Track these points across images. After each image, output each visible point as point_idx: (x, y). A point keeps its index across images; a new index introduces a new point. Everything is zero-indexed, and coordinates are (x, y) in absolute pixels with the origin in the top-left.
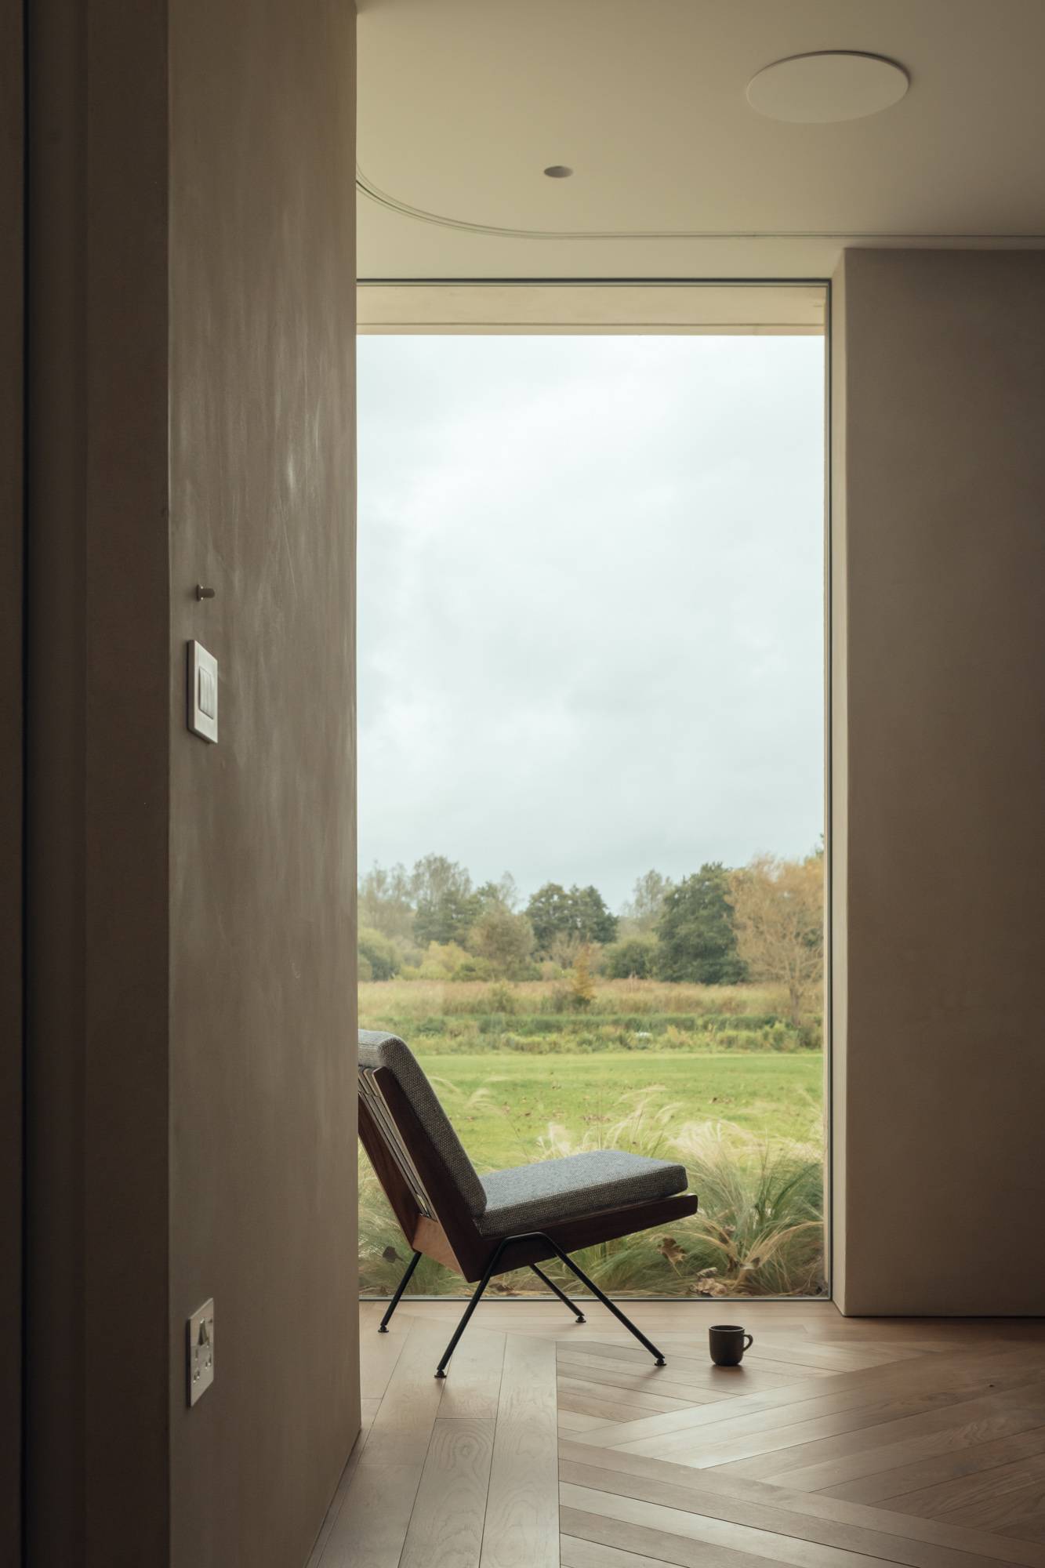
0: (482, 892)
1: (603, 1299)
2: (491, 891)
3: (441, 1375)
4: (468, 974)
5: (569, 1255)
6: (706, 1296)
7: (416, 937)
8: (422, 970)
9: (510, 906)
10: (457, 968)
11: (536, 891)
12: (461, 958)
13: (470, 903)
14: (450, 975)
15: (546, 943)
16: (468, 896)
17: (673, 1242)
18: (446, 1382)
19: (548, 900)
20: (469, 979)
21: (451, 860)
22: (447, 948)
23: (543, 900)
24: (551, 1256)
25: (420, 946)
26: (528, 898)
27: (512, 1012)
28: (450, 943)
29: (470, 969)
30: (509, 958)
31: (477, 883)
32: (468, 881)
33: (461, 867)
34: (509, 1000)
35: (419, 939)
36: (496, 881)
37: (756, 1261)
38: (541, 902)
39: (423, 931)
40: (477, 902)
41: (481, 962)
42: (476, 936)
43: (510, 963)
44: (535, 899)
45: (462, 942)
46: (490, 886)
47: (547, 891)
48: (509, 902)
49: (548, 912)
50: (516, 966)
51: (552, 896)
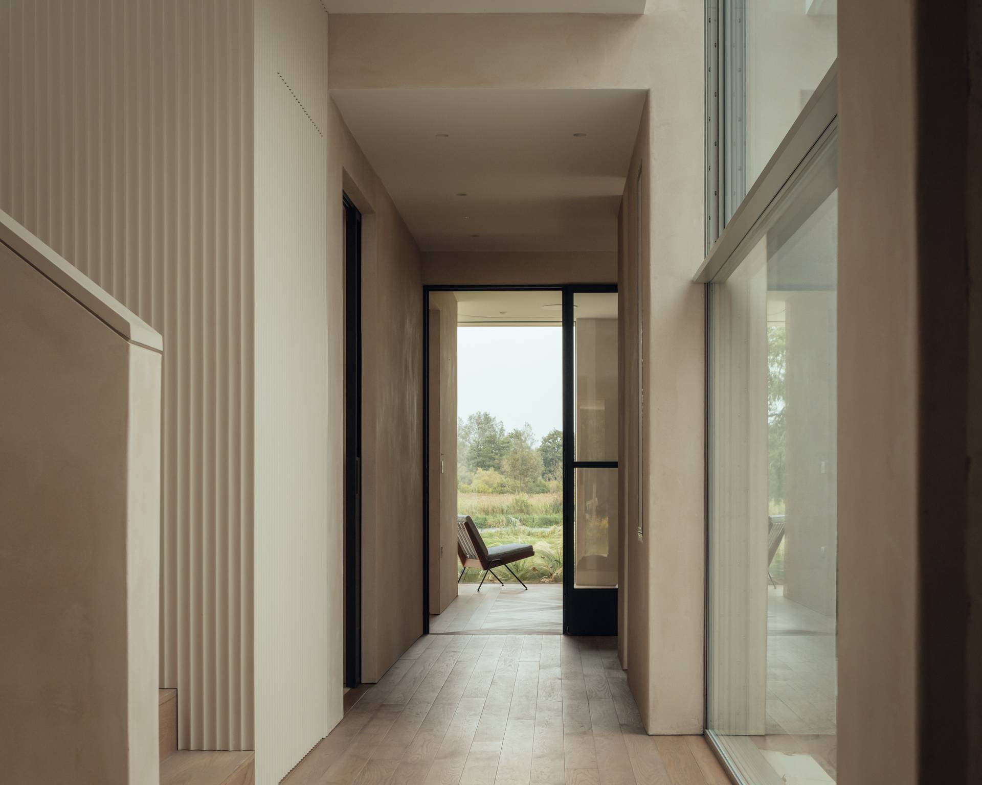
0: (511, 436)
1: (521, 583)
2: (517, 435)
3: (478, 591)
4: (501, 490)
5: (507, 564)
6: (544, 583)
7: (469, 465)
8: (473, 486)
9: (529, 445)
10: (495, 485)
11: (546, 435)
12: (497, 478)
13: (504, 442)
14: (491, 490)
15: (552, 469)
16: (502, 439)
17: (535, 568)
18: (480, 592)
19: (553, 441)
20: (502, 492)
21: (492, 416)
22: (488, 472)
23: (551, 441)
24: (502, 564)
25: (471, 471)
26: (541, 440)
27: (528, 513)
28: (490, 469)
29: (502, 486)
30: (527, 479)
31: (509, 430)
32: (502, 430)
33: (498, 421)
34: (527, 506)
35: (471, 466)
36: (520, 428)
37: (557, 574)
38: (550, 442)
39: (473, 461)
40: (508, 443)
41: (510, 481)
42: (506, 465)
43: (527, 482)
44: (546, 440)
45: (498, 468)
46: (517, 432)
47: (553, 435)
48: (529, 442)
49: (554, 448)
50: (531, 484)
51: (556, 439)
